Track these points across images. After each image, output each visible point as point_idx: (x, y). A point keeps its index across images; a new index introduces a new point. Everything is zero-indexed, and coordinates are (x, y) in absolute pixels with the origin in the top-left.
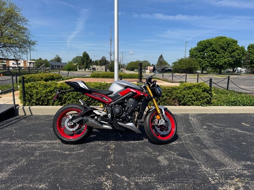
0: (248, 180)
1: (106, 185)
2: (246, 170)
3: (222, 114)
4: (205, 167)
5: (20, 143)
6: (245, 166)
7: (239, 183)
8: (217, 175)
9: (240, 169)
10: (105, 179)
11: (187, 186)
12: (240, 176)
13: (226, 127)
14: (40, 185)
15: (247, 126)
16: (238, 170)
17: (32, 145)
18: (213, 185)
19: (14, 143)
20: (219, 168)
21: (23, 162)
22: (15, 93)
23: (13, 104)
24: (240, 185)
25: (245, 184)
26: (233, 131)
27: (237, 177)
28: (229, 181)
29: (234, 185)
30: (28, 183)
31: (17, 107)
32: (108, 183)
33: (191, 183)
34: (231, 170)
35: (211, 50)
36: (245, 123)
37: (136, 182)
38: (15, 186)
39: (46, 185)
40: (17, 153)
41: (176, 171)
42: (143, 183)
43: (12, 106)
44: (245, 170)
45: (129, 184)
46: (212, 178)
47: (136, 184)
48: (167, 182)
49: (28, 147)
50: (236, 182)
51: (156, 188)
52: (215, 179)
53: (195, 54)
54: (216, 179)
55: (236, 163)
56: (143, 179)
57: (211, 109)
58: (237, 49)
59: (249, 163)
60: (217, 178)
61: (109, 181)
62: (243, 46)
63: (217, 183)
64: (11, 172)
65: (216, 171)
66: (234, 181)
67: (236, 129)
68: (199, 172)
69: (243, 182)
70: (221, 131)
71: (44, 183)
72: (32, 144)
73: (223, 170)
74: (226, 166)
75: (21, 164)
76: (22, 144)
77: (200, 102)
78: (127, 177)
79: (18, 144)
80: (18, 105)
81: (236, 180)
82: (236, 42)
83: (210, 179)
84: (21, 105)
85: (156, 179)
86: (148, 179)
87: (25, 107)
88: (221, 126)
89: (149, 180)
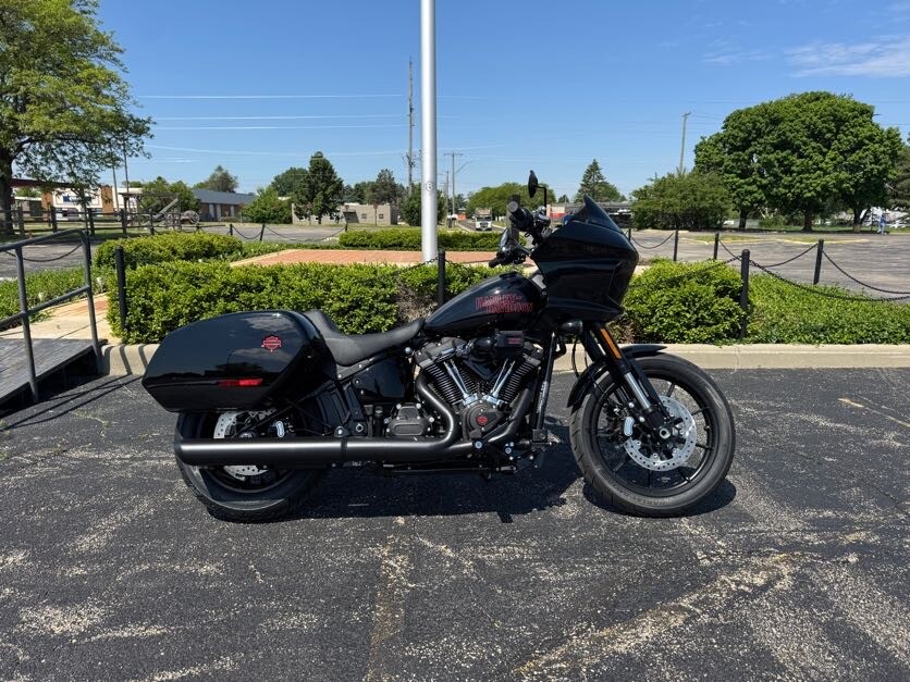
0: (812, 557)
1: (391, 567)
2: (814, 531)
3: (779, 370)
4: (689, 524)
5: (128, 456)
6: (813, 521)
7: (782, 566)
8: (723, 545)
9: (797, 530)
10: (389, 552)
11: (627, 572)
12: (790, 547)
13: (785, 410)
14: (202, 566)
15: (853, 409)
16: (790, 532)
17: (164, 463)
18: (704, 569)
19: (107, 455)
20: (732, 527)
21: (145, 506)
22: (95, 301)
23: (90, 336)
24: (785, 569)
25: (802, 568)
26: (805, 421)
27: (782, 550)
28: (755, 560)
29: (766, 569)
30: (166, 561)
31: (104, 348)
32: (398, 561)
33: (640, 564)
34: (770, 531)
35: (772, 145)
36: (850, 397)
37: (478, 560)
38: (129, 568)
39: (217, 567)
40: (122, 483)
41: (600, 532)
42: (500, 562)
43: (88, 346)
44: (810, 532)
45: (457, 565)
46: (705, 553)
47: (480, 564)
48: (569, 562)
49: (154, 468)
50: (776, 562)
51: (536, 574)
52: (714, 555)
53: (716, 159)
54: (718, 554)
55: (789, 513)
56: (498, 552)
57: (743, 355)
58: (871, 138)
59: (829, 513)
60: (722, 551)
61: (400, 558)
62: (894, 127)
63: (718, 566)
64: (113, 532)
65: (722, 535)
66: (769, 562)
67: (814, 418)
68: (669, 536)
69: (794, 564)
70: (763, 424)
71: (212, 562)
72: (163, 459)
73: (743, 532)
74: (756, 523)
75: (139, 514)
76: (133, 459)
77: (708, 329)
78: (454, 548)
79: (120, 459)
80: (105, 342)
81: (777, 558)
82: (866, 112)
83: (698, 554)
84: (115, 342)
85: (537, 553)
86: (514, 552)
87: (128, 348)
88: (769, 408)
89: (518, 556)
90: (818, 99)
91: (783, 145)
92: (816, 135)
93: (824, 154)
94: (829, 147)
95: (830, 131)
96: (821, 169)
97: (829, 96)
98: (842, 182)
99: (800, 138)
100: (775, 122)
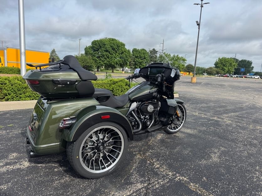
35: (104, 50)
82: (124, 45)
90: (113, 40)
91: (107, 51)
92: (113, 49)
93: (115, 54)
94: (116, 52)
95: (116, 49)
96: (115, 58)
97: (115, 40)
98: (120, 61)
99: (110, 49)
100: (105, 45)
